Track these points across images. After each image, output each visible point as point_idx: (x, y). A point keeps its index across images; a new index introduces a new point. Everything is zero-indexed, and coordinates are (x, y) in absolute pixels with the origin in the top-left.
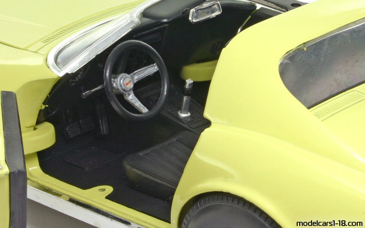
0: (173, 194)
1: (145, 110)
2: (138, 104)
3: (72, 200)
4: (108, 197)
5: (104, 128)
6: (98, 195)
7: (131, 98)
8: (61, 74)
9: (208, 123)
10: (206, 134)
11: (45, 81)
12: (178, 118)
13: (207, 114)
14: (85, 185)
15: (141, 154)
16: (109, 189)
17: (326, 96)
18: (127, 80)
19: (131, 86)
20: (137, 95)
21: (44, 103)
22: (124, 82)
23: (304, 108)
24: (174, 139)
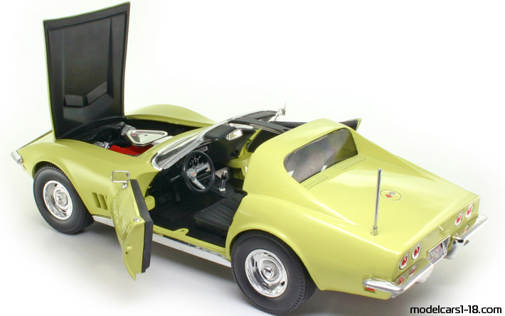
0: (227, 231)
1: (204, 188)
2: (199, 185)
3: (165, 236)
4: (186, 235)
5: (178, 199)
6: (181, 233)
7: (196, 181)
8: (160, 169)
9: (245, 194)
10: (245, 199)
11: (152, 173)
12: (219, 191)
13: (244, 188)
14: (173, 228)
15: (203, 211)
16: (187, 231)
17: (306, 177)
18: (193, 172)
19: (195, 175)
20: (198, 179)
21: (149, 186)
22: (192, 173)
23: (297, 183)
24: (219, 203)
